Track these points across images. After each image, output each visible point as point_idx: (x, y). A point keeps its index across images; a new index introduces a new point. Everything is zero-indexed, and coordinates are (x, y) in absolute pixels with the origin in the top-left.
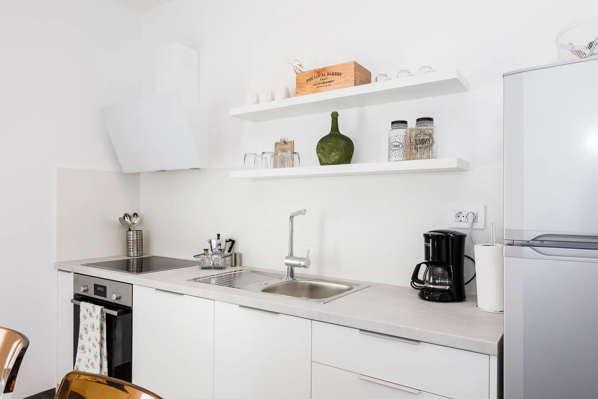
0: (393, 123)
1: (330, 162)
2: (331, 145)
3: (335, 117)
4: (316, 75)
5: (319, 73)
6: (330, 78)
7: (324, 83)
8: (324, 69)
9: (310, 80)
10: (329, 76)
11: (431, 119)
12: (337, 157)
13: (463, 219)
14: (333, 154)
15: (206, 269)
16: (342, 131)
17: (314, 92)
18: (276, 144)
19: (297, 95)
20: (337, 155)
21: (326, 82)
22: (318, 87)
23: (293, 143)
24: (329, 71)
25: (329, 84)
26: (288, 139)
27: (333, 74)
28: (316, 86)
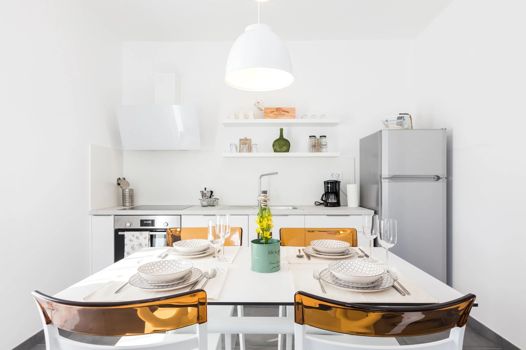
0: (310, 137)
1: (282, 151)
2: (283, 144)
3: (281, 130)
4: (276, 110)
5: (278, 109)
6: (283, 113)
7: (280, 115)
8: (280, 108)
9: (272, 112)
10: (283, 112)
11: (325, 136)
12: (286, 149)
13: (334, 176)
14: (284, 147)
15: (206, 206)
16: (285, 137)
17: (275, 118)
18: (241, 140)
19: (265, 118)
20: (286, 148)
21: (281, 115)
22: (276, 117)
23: (250, 140)
24: (283, 109)
25: (283, 115)
26: (248, 138)
27: (285, 112)
28: (276, 115)
